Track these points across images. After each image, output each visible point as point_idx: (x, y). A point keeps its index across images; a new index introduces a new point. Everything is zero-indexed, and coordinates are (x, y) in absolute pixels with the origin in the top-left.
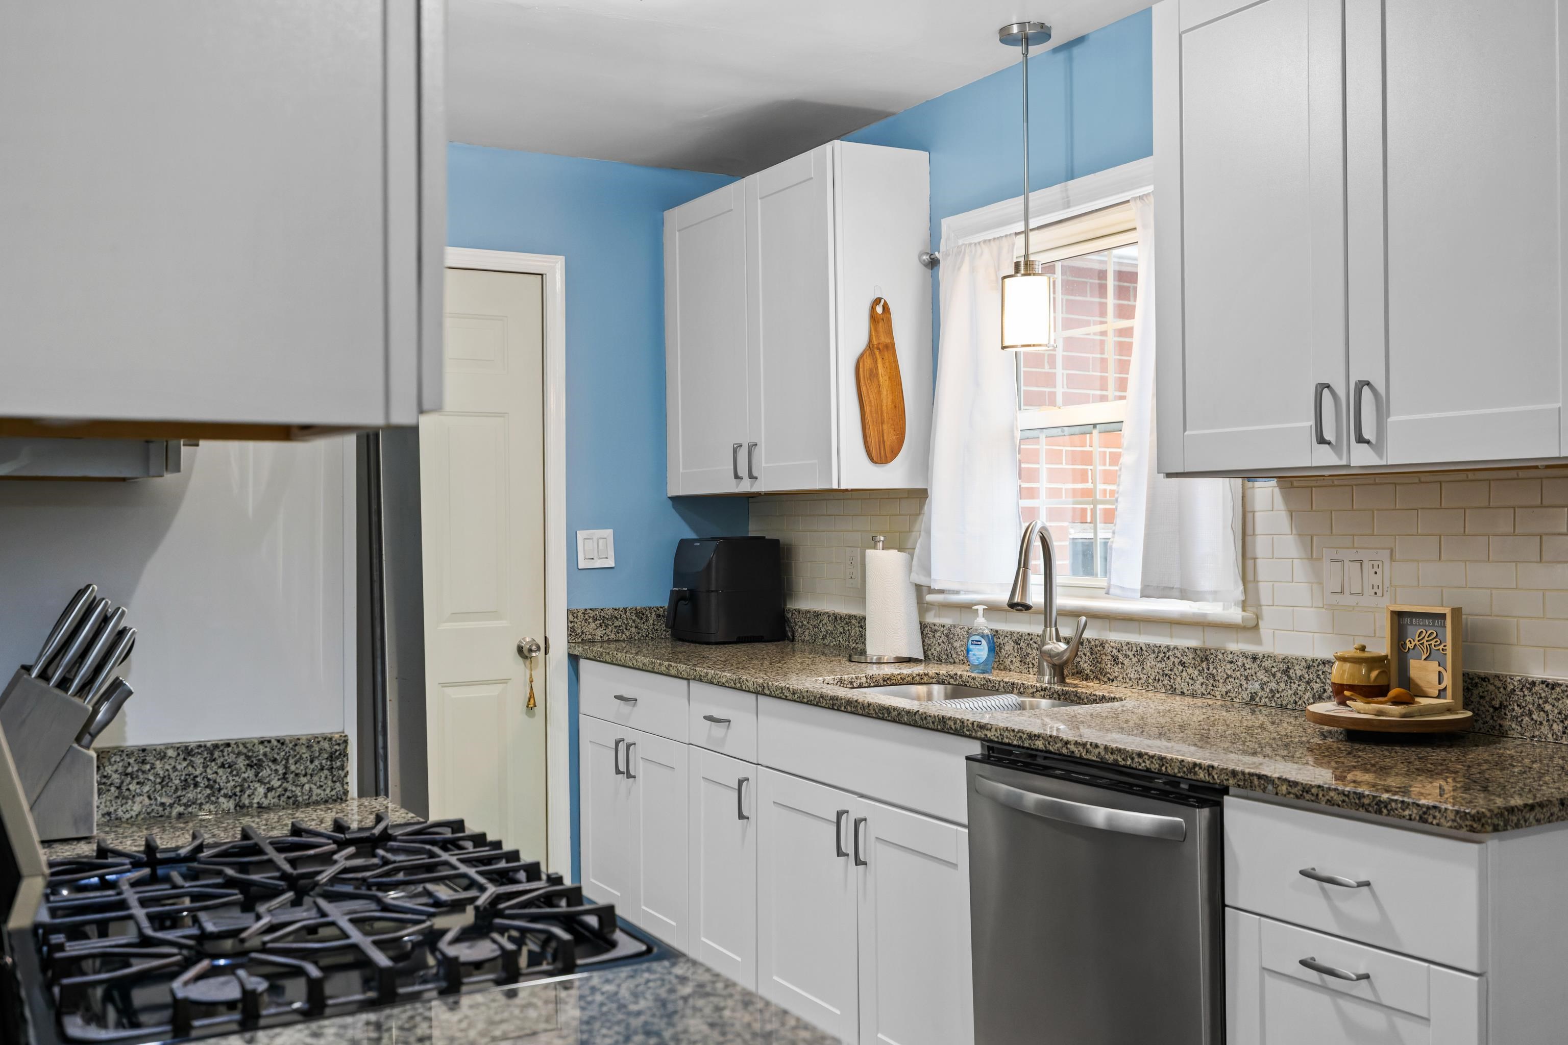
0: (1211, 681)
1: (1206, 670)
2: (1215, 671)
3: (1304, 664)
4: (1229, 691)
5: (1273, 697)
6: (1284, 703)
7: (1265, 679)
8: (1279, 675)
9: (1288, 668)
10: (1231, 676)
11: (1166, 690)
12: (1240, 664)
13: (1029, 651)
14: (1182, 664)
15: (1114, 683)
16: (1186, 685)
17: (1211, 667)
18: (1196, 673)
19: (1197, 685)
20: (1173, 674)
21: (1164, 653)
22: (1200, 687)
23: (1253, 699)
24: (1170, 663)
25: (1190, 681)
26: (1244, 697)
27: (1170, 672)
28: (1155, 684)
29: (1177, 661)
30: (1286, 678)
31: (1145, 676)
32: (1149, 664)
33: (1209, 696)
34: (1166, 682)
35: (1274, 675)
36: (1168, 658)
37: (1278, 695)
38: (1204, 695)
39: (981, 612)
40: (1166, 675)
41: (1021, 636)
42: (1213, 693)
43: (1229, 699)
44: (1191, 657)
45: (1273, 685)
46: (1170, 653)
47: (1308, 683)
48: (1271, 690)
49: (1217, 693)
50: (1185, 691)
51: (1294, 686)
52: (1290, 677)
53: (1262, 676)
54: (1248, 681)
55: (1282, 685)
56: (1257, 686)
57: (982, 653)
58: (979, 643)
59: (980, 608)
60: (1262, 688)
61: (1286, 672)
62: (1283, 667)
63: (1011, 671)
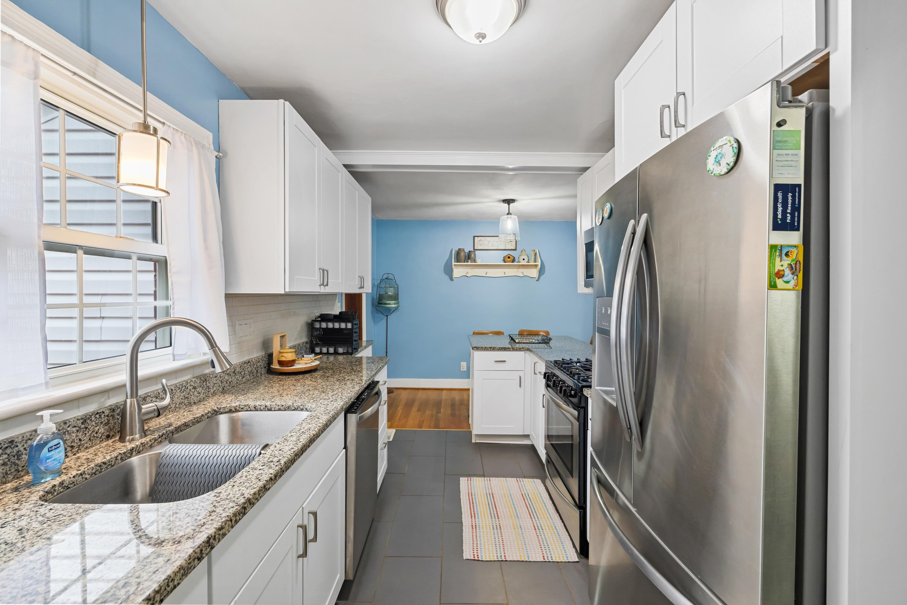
0: (207, 390)
1: (205, 386)
2: (209, 384)
3: (239, 366)
4: (215, 391)
5: (230, 384)
6: (234, 385)
8: (232, 374)
9: (235, 370)
10: (215, 383)
11: (186, 406)
12: (219, 376)
14: (195, 388)
16: (196, 398)
17: (207, 383)
18: (201, 389)
19: (201, 395)
20: (190, 395)
21: (185, 386)
22: (202, 395)
23: (223, 389)
24: (188, 391)
25: (198, 395)
26: (220, 390)
27: (188, 395)
28: (180, 406)
29: (191, 387)
30: (234, 375)
31: (174, 405)
32: (176, 397)
33: (207, 398)
35: (230, 375)
36: (187, 388)
37: (232, 383)
38: (204, 398)
39: (45, 417)
40: (186, 398)
42: (208, 395)
43: (215, 394)
44: (198, 382)
45: (230, 380)
46: (188, 385)
47: (240, 373)
48: (230, 382)
49: (210, 394)
50: (196, 401)
51: (236, 376)
52: (235, 374)
53: (226, 378)
54: (222, 382)
55: (233, 378)
56: (225, 383)
57: (61, 454)
58: (59, 446)
59: (46, 414)
60: (227, 383)
61: (234, 372)
62: (233, 370)
63: (75, 454)
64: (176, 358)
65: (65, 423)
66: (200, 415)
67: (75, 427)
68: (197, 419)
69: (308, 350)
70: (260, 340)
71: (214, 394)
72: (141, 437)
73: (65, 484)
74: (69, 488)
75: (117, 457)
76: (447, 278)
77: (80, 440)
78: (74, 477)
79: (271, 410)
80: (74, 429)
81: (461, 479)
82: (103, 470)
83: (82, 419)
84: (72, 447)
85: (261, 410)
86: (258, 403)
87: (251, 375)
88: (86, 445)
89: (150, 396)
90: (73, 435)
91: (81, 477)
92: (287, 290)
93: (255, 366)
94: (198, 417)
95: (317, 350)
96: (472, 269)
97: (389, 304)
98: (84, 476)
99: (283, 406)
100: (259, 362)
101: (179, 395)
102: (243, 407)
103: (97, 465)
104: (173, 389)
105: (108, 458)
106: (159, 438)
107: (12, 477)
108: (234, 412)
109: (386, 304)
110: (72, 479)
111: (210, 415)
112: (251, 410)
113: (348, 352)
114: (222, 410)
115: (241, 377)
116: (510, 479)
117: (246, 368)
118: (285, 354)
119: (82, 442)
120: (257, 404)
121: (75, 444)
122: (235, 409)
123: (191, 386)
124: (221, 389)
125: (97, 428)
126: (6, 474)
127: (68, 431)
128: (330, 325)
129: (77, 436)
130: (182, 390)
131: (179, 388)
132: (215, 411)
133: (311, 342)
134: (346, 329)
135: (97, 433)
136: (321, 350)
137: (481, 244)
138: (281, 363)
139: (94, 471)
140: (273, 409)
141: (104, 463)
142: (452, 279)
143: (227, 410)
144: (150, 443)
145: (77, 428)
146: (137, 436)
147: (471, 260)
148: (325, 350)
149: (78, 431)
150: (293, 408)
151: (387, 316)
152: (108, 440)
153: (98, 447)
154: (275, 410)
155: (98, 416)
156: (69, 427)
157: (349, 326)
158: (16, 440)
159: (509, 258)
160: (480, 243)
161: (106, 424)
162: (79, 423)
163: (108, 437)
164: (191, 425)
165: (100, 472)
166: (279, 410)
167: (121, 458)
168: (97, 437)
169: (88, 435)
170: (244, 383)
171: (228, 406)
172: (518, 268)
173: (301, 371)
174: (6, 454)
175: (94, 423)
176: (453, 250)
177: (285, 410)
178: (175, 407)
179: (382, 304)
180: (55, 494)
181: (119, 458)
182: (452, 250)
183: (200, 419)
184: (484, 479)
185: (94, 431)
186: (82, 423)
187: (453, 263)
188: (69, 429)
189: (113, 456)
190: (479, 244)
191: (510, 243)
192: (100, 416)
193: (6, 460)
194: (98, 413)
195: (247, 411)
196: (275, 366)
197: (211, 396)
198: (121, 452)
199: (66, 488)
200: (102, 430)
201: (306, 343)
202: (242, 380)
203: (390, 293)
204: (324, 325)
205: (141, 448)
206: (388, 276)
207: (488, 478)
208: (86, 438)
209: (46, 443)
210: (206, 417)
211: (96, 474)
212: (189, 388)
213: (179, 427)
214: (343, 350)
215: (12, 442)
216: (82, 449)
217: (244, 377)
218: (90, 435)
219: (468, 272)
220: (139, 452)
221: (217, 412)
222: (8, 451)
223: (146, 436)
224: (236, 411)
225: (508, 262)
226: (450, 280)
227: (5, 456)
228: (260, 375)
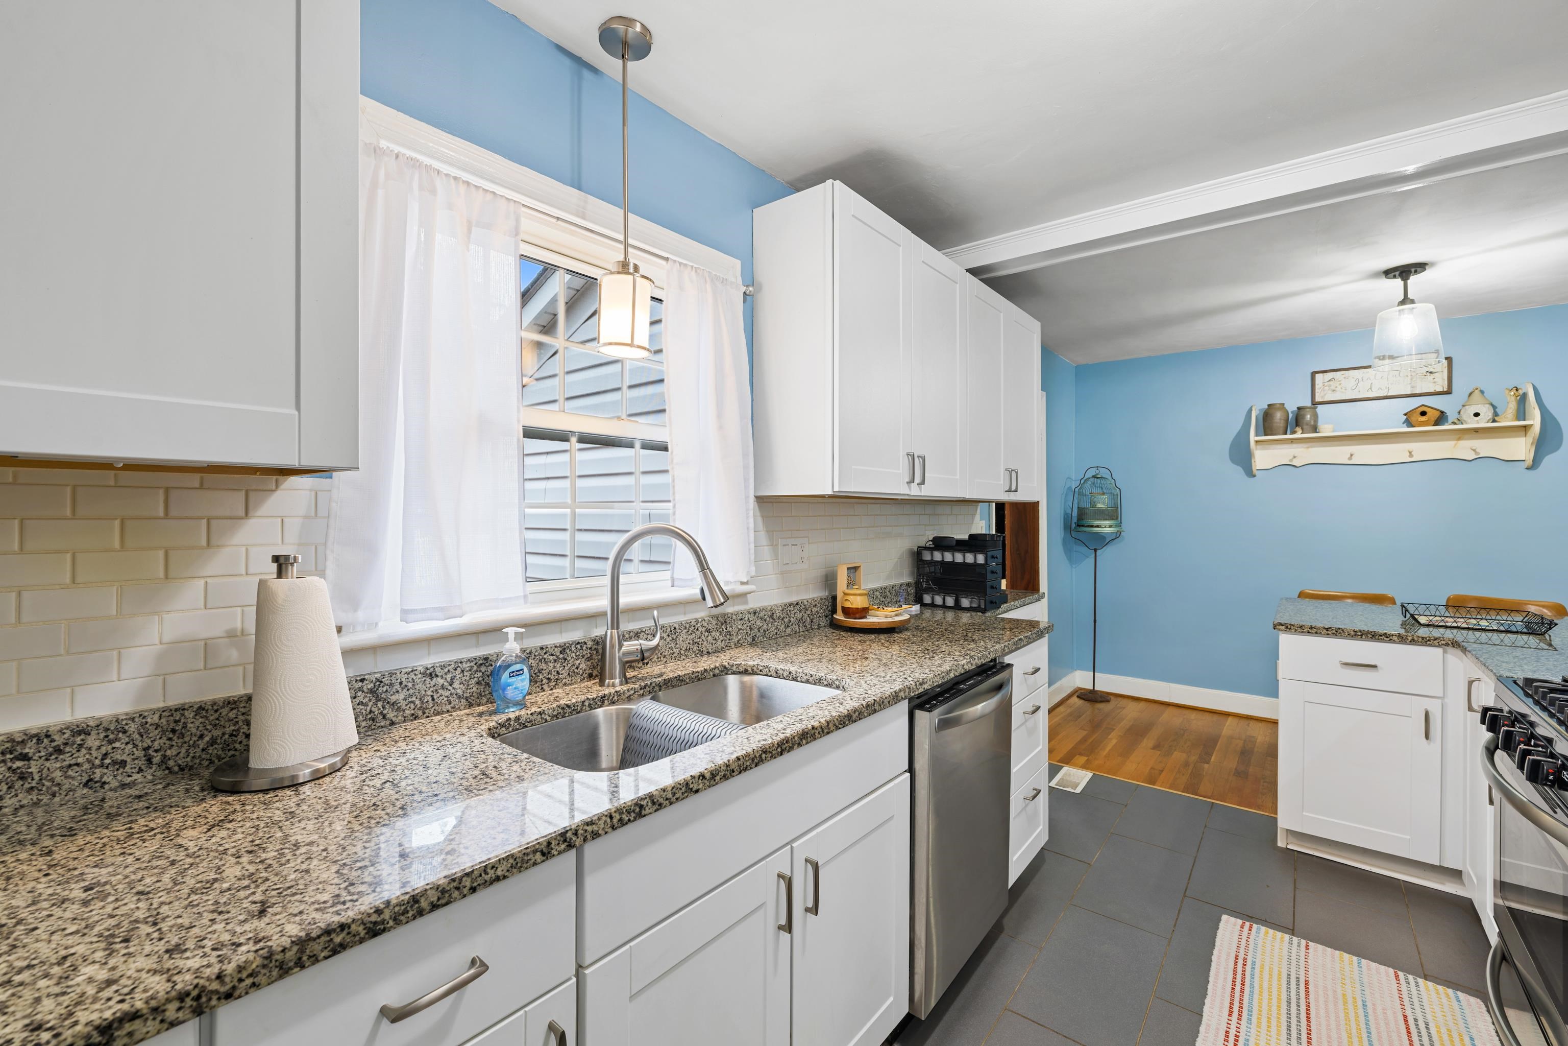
0: (728, 637)
1: (725, 630)
2: (731, 629)
3: (781, 609)
4: (740, 640)
5: (765, 634)
6: (771, 636)
7: (761, 624)
8: (768, 619)
10: (741, 629)
12: (746, 619)
13: (543, 666)
14: (708, 631)
15: (649, 666)
16: (711, 645)
17: (728, 626)
18: (718, 634)
19: (719, 643)
20: (701, 640)
21: (694, 626)
23: (754, 640)
24: (699, 633)
25: (714, 642)
27: (699, 640)
29: (704, 629)
30: (772, 620)
31: (678, 650)
33: (727, 648)
34: (695, 648)
35: (765, 621)
37: (767, 632)
38: (723, 648)
39: (511, 636)
41: (530, 653)
44: (714, 624)
45: (765, 627)
46: (699, 625)
47: (782, 619)
48: (764, 631)
49: (732, 644)
50: (710, 650)
51: (776, 623)
52: (774, 619)
53: (759, 623)
54: (751, 629)
55: (770, 625)
56: (756, 630)
57: (525, 683)
58: (521, 672)
59: (511, 631)
60: (759, 631)
61: (772, 616)
62: (770, 613)
63: (552, 689)
64: (676, 583)
65: (542, 648)
66: (702, 669)
67: (552, 655)
68: (697, 674)
69: (912, 598)
70: (821, 572)
71: (738, 644)
72: (621, 684)
73: (523, 720)
74: (526, 727)
75: (584, 702)
76: (1237, 472)
77: (558, 672)
78: (531, 714)
79: (796, 681)
80: (552, 658)
81: (1225, 917)
82: (567, 715)
83: (560, 646)
84: (549, 679)
85: (784, 678)
86: (780, 666)
87: (801, 625)
88: (564, 681)
89: (644, 632)
90: (550, 664)
91: (539, 716)
92: (836, 489)
93: (809, 612)
94: (698, 672)
95: (927, 599)
96: (1308, 448)
97: (1098, 526)
98: (543, 715)
99: (812, 676)
100: (815, 606)
101: (685, 637)
102: (761, 668)
103: (558, 707)
104: (677, 627)
105: (574, 701)
106: (641, 689)
107: (486, 700)
108: (750, 674)
109: (1092, 526)
110: (529, 716)
111: (717, 671)
112: (771, 676)
113: (979, 607)
114: (734, 668)
115: (783, 626)
116: (1373, 965)
117: (793, 612)
118: (851, 597)
119: (560, 676)
120: (779, 668)
121: (552, 677)
122: (753, 670)
123: (702, 626)
124: (749, 639)
125: (578, 662)
126: (481, 695)
127: (545, 659)
128: (948, 557)
129: (554, 667)
130: (690, 631)
131: (686, 628)
132: (725, 667)
133: (917, 584)
134: (975, 565)
135: (577, 668)
136: (933, 599)
137: (1333, 388)
138: (847, 611)
139: (555, 713)
140: (799, 679)
141: (568, 706)
142: (1250, 473)
143: (741, 669)
144: (628, 694)
145: (555, 657)
146: (617, 681)
147: (1305, 427)
148: (938, 600)
149: (555, 661)
150: (826, 683)
151: (1095, 550)
152: (590, 680)
153: (577, 686)
154: (802, 682)
155: (578, 646)
156: (545, 653)
157: (981, 559)
158: (491, 658)
159: (1423, 414)
160: (1330, 386)
161: (589, 659)
162: (557, 651)
163: (591, 676)
164: (688, 681)
165: (563, 717)
166: (807, 682)
167: (590, 705)
168: (578, 674)
169: (566, 668)
170: (789, 635)
171: (743, 663)
172: (1459, 439)
173: (874, 627)
174: (480, 671)
175: (574, 655)
176: (1253, 409)
177: (815, 684)
178: (680, 653)
179: (1083, 526)
180: (511, 729)
181: (587, 703)
182: (1250, 410)
183: (702, 675)
184: (1291, 940)
185: (574, 665)
186: (561, 652)
187: (1253, 437)
188: (545, 656)
189: (579, 700)
190: (1327, 388)
191: (1430, 377)
192: (581, 646)
193: (481, 679)
194: (578, 643)
195: (767, 675)
196: (839, 616)
197: (733, 646)
198: (590, 697)
199: (522, 725)
200: (583, 666)
201: (908, 585)
202: (785, 631)
203: (1099, 506)
204: (938, 556)
205: (616, 698)
206: (1097, 472)
207: (1303, 942)
208: (564, 673)
209: (509, 666)
210: (711, 673)
211: (558, 718)
212: (700, 629)
213: (670, 680)
214: (971, 602)
215: (486, 659)
216: (561, 685)
217: (788, 626)
218: (569, 669)
219: (1295, 457)
220: (613, 703)
221: (728, 670)
222: (483, 669)
223: (627, 683)
224: (754, 673)
225: (1419, 426)
226: (1246, 476)
227: (480, 674)
228: (816, 627)
